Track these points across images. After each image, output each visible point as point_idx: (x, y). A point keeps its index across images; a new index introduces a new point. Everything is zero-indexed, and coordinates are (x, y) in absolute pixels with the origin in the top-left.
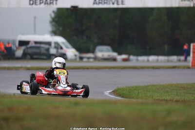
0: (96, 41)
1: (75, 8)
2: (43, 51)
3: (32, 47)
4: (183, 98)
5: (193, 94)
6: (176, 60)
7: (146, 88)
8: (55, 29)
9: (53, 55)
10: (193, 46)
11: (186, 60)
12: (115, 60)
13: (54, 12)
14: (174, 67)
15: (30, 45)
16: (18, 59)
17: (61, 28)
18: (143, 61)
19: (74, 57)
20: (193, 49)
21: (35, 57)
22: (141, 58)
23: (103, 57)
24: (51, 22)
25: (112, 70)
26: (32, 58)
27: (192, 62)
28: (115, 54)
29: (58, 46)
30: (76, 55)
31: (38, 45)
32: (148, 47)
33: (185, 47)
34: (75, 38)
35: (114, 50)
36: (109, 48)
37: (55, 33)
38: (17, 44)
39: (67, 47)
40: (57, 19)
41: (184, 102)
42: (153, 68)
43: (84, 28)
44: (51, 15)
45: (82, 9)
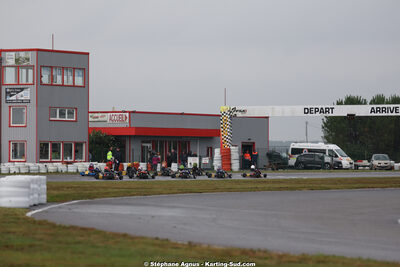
1: (351, 117)
2: (317, 159)
3: (305, 156)
8: (327, 134)
9: (328, 163)
15: (304, 153)
16: (291, 167)
19: (349, 166)
21: (309, 166)
23: (379, 166)
24: (323, 128)
26: (306, 168)
28: (392, 162)
29: (333, 154)
30: (351, 164)
31: (312, 153)
36: (386, 156)
38: (290, 153)
39: (342, 156)
40: (329, 124)
44: (323, 120)
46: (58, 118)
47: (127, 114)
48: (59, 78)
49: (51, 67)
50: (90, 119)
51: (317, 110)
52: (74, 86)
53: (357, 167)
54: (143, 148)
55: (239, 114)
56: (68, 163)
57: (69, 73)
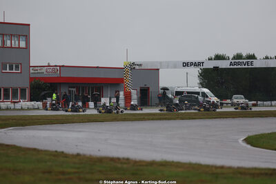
1: (216, 68)
2: (193, 99)
3: (185, 96)
8: (202, 81)
13: (201, 69)
23: (237, 103)
28: (247, 101)
29: (204, 95)
30: (218, 102)
31: (189, 94)
36: (242, 96)
38: (174, 94)
39: (212, 97)
45: (222, 69)
46: (8, 71)
47: (58, 68)
48: (9, 42)
49: (3, 35)
50: (32, 71)
51: (192, 64)
52: (19, 48)
53: (222, 104)
54: (70, 91)
55: (137, 67)
56: (15, 102)
57: (16, 39)
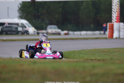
0: (47, 22)
2: (14, 29)
3: (6, 27)
4: (103, 58)
5: (109, 55)
6: (98, 34)
7: (80, 52)
8: (21, 15)
9: (20, 31)
10: (109, 24)
11: (104, 33)
12: (59, 34)
13: (20, 4)
14: (97, 38)
15: (5, 25)
17: (25, 15)
18: (78, 35)
19: (33, 33)
20: (109, 26)
21: (9, 33)
22: (76, 33)
23: (51, 32)
24: (18, 11)
25: (58, 40)
26: (7, 34)
27: (109, 35)
28: (59, 31)
29: (23, 26)
30: (34, 32)
31: (10, 25)
32: (80, 26)
33: (104, 25)
34: (34, 20)
35: (59, 28)
36: (56, 26)
37: (21, 17)
39: (29, 27)
40: (22, 9)
41: (103, 60)
42: (84, 39)
43: (39, 14)
44: (18, 6)
45: (38, 2)
53: (38, 33)
